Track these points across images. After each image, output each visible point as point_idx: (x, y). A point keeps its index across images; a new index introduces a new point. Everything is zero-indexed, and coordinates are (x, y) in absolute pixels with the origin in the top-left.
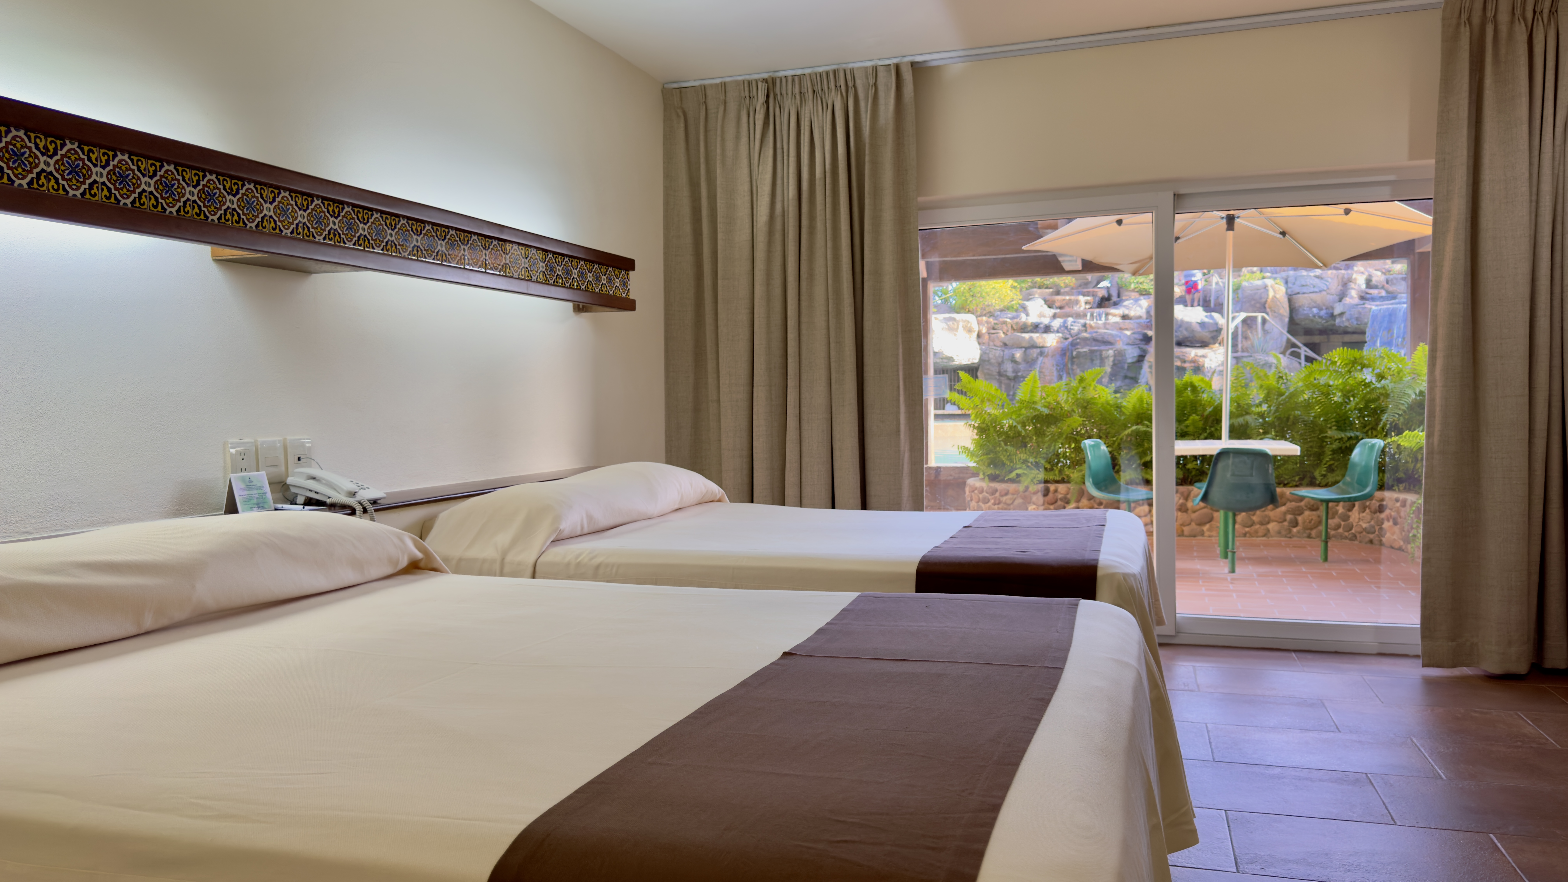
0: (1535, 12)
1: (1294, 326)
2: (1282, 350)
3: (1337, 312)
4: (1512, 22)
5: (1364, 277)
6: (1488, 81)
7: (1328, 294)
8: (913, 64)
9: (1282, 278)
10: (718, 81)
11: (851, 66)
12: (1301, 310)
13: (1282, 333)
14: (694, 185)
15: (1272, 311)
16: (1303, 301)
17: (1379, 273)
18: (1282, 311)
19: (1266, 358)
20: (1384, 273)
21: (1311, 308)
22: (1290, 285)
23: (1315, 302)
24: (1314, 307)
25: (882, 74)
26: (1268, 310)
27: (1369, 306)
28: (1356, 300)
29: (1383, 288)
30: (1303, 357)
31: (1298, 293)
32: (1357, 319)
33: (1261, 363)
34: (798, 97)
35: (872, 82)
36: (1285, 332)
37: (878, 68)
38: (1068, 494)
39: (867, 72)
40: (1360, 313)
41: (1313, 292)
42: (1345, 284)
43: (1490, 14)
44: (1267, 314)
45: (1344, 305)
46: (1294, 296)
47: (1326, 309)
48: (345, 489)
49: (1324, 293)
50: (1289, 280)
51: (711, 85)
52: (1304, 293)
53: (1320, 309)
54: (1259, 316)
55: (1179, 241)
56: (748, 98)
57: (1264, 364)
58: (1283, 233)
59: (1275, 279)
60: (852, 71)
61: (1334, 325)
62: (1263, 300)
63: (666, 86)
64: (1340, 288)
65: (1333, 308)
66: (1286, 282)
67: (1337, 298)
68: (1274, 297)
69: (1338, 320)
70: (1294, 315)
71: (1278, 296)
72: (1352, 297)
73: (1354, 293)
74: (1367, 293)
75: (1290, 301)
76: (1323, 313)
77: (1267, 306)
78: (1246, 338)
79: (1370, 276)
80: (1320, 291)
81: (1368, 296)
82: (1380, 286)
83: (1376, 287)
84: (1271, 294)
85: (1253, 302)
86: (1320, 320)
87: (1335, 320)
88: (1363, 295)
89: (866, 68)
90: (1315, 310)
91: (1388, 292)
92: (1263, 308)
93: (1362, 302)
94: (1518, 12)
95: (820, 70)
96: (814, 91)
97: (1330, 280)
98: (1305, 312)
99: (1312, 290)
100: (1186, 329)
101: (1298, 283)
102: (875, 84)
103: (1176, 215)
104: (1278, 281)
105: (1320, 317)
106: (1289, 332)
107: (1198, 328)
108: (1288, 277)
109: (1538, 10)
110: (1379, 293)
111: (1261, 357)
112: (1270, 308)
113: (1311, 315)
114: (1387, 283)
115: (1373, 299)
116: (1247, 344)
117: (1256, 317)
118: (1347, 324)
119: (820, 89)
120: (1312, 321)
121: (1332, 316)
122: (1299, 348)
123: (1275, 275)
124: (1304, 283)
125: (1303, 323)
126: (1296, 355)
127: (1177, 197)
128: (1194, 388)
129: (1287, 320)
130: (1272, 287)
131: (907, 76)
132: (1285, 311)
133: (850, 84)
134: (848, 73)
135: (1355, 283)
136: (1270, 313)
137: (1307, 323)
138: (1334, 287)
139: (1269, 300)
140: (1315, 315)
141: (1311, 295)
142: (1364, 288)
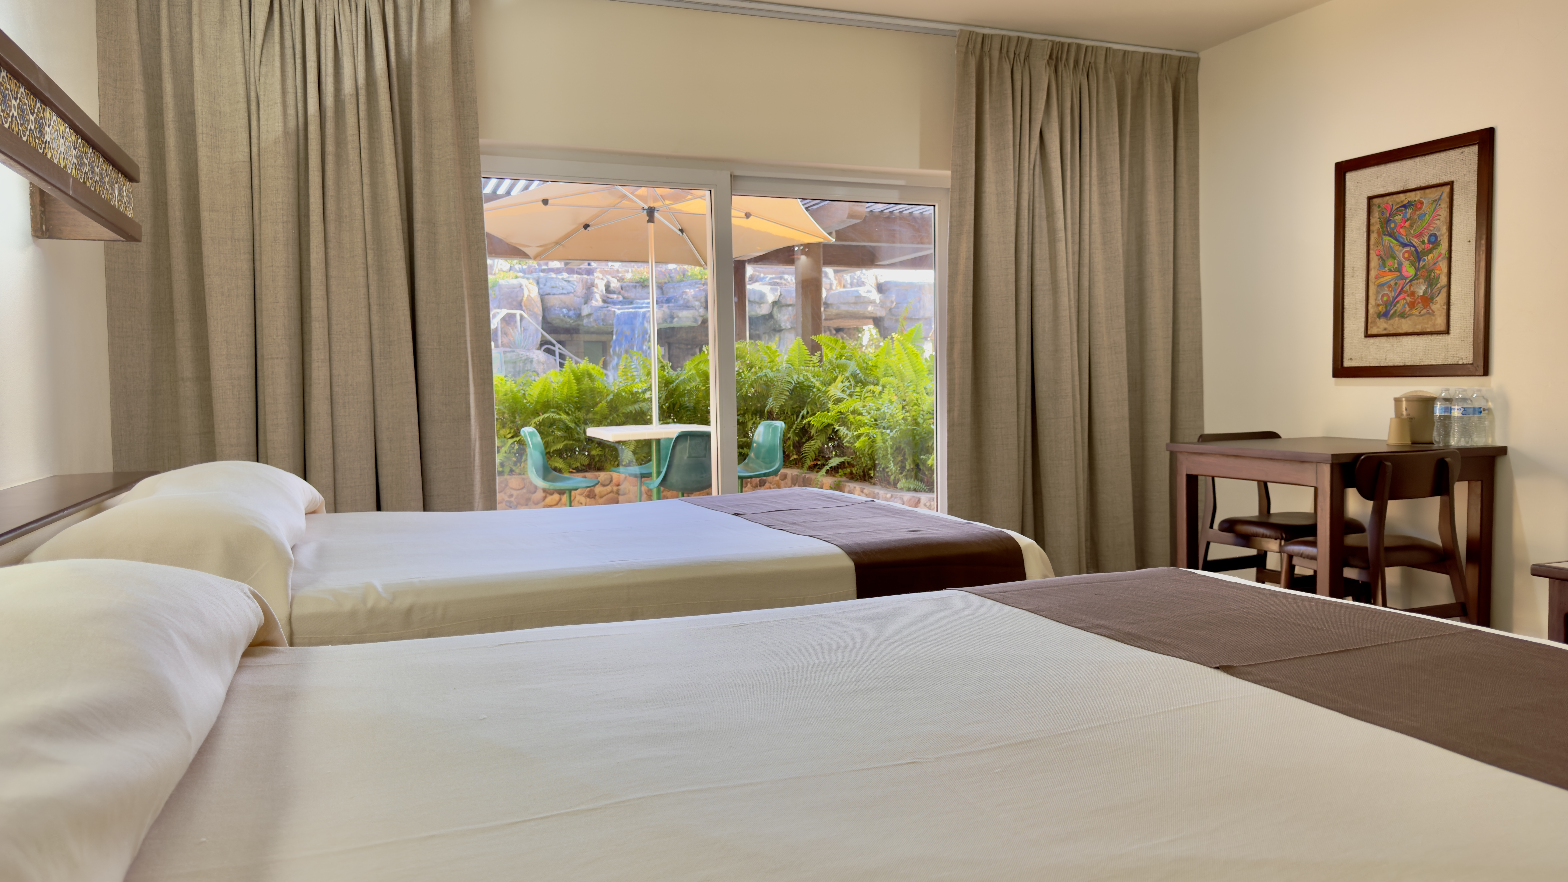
0: (1015, 54)
1: (548, 325)
2: (538, 346)
3: (584, 313)
4: (1001, 58)
5: (604, 282)
7: (575, 296)
9: (534, 279)
12: (552, 309)
13: (537, 330)
15: (527, 309)
16: (554, 301)
17: (615, 280)
18: (536, 310)
19: (528, 354)
20: (618, 281)
21: (561, 308)
22: (541, 286)
23: (565, 303)
24: (564, 308)
26: (524, 308)
27: (613, 309)
28: (600, 303)
29: (619, 293)
30: (556, 353)
31: (549, 294)
32: (603, 320)
33: (523, 358)
36: (540, 328)
40: (605, 315)
41: (562, 294)
42: (589, 288)
43: (986, 49)
44: (524, 311)
45: (591, 306)
46: (546, 296)
47: (574, 310)
49: (572, 295)
50: (541, 280)
52: (554, 294)
53: (569, 310)
54: (518, 313)
57: (526, 360)
59: (528, 279)
61: (582, 325)
62: (520, 299)
64: (585, 291)
65: (580, 309)
66: (538, 283)
67: (583, 300)
68: (529, 296)
69: (585, 321)
70: (546, 314)
71: (532, 295)
72: (597, 301)
73: (598, 297)
74: (608, 298)
75: (542, 300)
76: (571, 313)
77: (523, 304)
78: (505, 334)
79: (608, 279)
80: (568, 293)
81: (610, 300)
82: (617, 292)
83: (614, 292)
84: (526, 293)
85: (510, 300)
86: (568, 320)
87: (582, 321)
88: (605, 298)
90: (564, 311)
91: (624, 298)
92: (520, 306)
93: (606, 305)
94: (1004, 50)
97: (575, 283)
98: (557, 312)
99: (561, 291)
101: (548, 284)
103: (733, 197)
104: (531, 281)
105: (569, 317)
106: (544, 329)
108: (539, 278)
110: (618, 298)
111: (523, 353)
112: (526, 306)
113: (561, 315)
114: (622, 289)
116: (506, 340)
117: (514, 315)
118: (594, 324)
120: (562, 320)
121: (580, 317)
122: (554, 345)
123: (527, 276)
124: (553, 285)
125: (554, 322)
126: (551, 351)
129: (541, 318)
130: (526, 286)
132: (539, 311)
135: (597, 288)
136: (526, 311)
137: (556, 322)
138: (580, 290)
139: (525, 299)
140: (564, 316)
141: (560, 296)
142: (604, 292)
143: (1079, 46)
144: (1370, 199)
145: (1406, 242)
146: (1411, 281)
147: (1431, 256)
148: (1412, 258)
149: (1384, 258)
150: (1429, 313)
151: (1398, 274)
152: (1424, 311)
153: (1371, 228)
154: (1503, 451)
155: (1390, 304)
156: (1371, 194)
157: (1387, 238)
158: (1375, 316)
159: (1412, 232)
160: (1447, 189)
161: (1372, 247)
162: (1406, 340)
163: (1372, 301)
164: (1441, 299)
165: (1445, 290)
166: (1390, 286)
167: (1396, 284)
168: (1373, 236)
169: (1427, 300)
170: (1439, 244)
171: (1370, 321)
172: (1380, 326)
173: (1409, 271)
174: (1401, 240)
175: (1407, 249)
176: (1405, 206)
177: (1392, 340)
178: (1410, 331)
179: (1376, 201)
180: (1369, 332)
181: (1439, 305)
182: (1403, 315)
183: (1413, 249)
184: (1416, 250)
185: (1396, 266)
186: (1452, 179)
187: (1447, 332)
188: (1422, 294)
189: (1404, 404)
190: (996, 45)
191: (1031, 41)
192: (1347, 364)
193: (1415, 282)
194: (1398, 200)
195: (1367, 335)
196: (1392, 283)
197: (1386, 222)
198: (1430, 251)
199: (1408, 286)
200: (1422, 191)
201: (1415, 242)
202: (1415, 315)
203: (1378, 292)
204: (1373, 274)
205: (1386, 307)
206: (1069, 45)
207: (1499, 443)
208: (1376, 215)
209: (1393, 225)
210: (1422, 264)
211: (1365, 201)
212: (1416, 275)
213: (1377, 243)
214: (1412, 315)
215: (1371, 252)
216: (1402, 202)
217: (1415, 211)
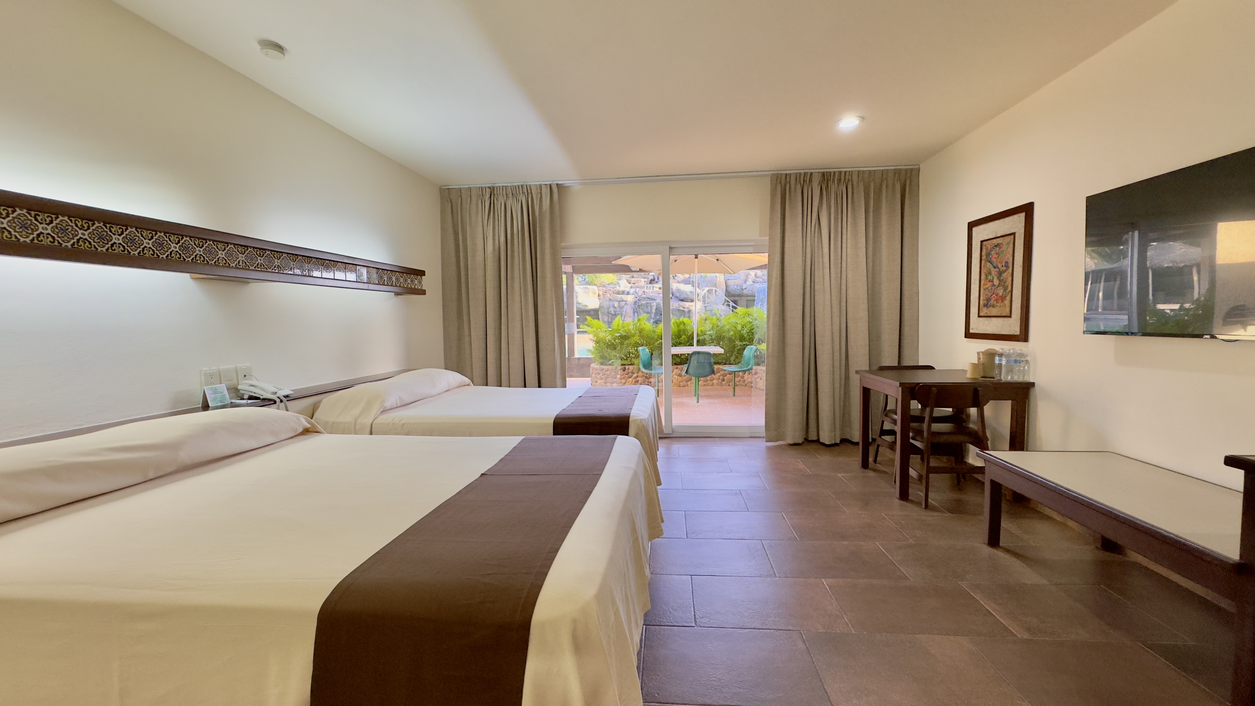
0: (804, 180)
1: (728, 294)
2: (723, 303)
3: (744, 288)
4: (796, 184)
5: (754, 273)
6: (787, 207)
7: (740, 282)
8: (557, 185)
9: (723, 277)
10: (467, 186)
11: (530, 183)
12: (730, 286)
13: (722, 296)
14: (456, 233)
16: (731, 283)
19: (717, 307)
21: (734, 286)
23: (736, 283)
25: (543, 188)
26: (717, 286)
27: (756, 286)
28: (751, 283)
29: (761, 278)
30: (731, 306)
31: (729, 280)
32: (752, 291)
34: (505, 196)
35: (539, 191)
36: (724, 295)
37: (542, 185)
38: (633, 370)
39: (536, 187)
40: (752, 288)
41: (734, 279)
42: (747, 276)
43: (788, 180)
44: (717, 288)
45: (747, 284)
47: (740, 286)
48: (270, 391)
49: (739, 279)
50: (726, 277)
51: (464, 188)
52: (731, 279)
53: (738, 286)
54: (714, 288)
55: (676, 262)
56: (481, 195)
57: (715, 309)
58: (718, 260)
60: (530, 186)
61: (743, 293)
62: (715, 282)
63: (442, 187)
64: (745, 277)
65: (742, 286)
67: (744, 282)
68: (720, 281)
69: (744, 291)
70: (727, 288)
71: (721, 281)
72: (749, 282)
73: (750, 280)
75: (726, 283)
76: (738, 288)
77: (717, 285)
78: (709, 298)
79: (756, 273)
81: (756, 281)
83: (759, 278)
84: (718, 280)
85: (711, 283)
86: (737, 291)
87: (743, 291)
88: (754, 281)
89: (536, 185)
90: (736, 287)
91: (763, 280)
92: (715, 286)
93: (753, 284)
94: (798, 180)
95: (515, 184)
96: (513, 194)
97: (741, 274)
98: (732, 287)
100: (685, 294)
101: (729, 277)
102: (541, 192)
103: (670, 256)
104: (721, 274)
105: (738, 290)
106: (725, 296)
107: (690, 294)
109: (805, 180)
110: (760, 280)
111: (714, 306)
112: (718, 285)
114: (763, 276)
115: (757, 283)
116: (709, 300)
117: (713, 289)
118: (748, 293)
119: (515, 193)
120: (735, 291)
121: (742, 289)
122: (729, 302)
125: (731, 292)
126: (729, 305)
127: (671, 248)
128: (684, 324)
129: (725, 291)
130: (719, 277)
131: (555, 189)
132: (724, 287)
133: (529, 191)
134: (528, 187)
135: (751, 276)
136: (718, 288)
137: (732, 292)
138: (743, 277)
139: (718, 282)
140: (735, 289)
141: (734, 280)
142: (754, 277)
143: (840, 172)
144: (982, 242)
145: (996, 265)
146: (997, 287)
147: (1005, 273)
148: (998, 275)
149: (987, 274)
150: (1004, 306)
151: (992, 283)
152: (1002, 304)
153: (982, 258)
154: (1032, 385)
155: (988, 300)
156: (982, 240)
157: (989, 264)
158: (983, 306)
159: (998, 260)
160: (1012, 236)
161: (982, 268)
162: (994, 319)
163: (982, 298)
164: (1008, 298)
165: (1010, 293)
166: (989, 290)
167: (991, 289)
168: (983, 262)
169: (1003, 298)
170: (1009, 267)
171: (980, 308)
172: (984, 312)
173: (996, 282)
174: (994, 265)
175: (996, 269)
176: (996, 246)
177: (989, 319)
178: (996, 315)
179: (984, 243)
180: (980, 315)
181: (1007, 302)
182: (993, 306)
183: (998, 270)
184: (1000, 270)
185: (992, 279)
186: (1015, 231)
187: (1010, 317)
188: (1001, 295)
189: (981, 356)
190: (793, 178)
191: (811, 174)
192: (971, 331)
193: (999, 288)
194: (993, 243)
195: (979, 316)
196: (990, 288)
197: (988, 254)
198: (1005, 271)
199: (996, 290)
200: (1002, 238)
201: (1000, 266)
202: (998, 306)
203: (984, 293)
204: (982, 282)
205: (987, 301)
206: (835, 172)
207: (1032, 381)
208: (984, 251)
209: (991, 257)
210: (1002, 278)
211: (980, 243)
212: (999, 284)
213: (984, 266)
214: (996, 306)
215: (982, 271)
216: (995, 243)
217: (1000, 248)
